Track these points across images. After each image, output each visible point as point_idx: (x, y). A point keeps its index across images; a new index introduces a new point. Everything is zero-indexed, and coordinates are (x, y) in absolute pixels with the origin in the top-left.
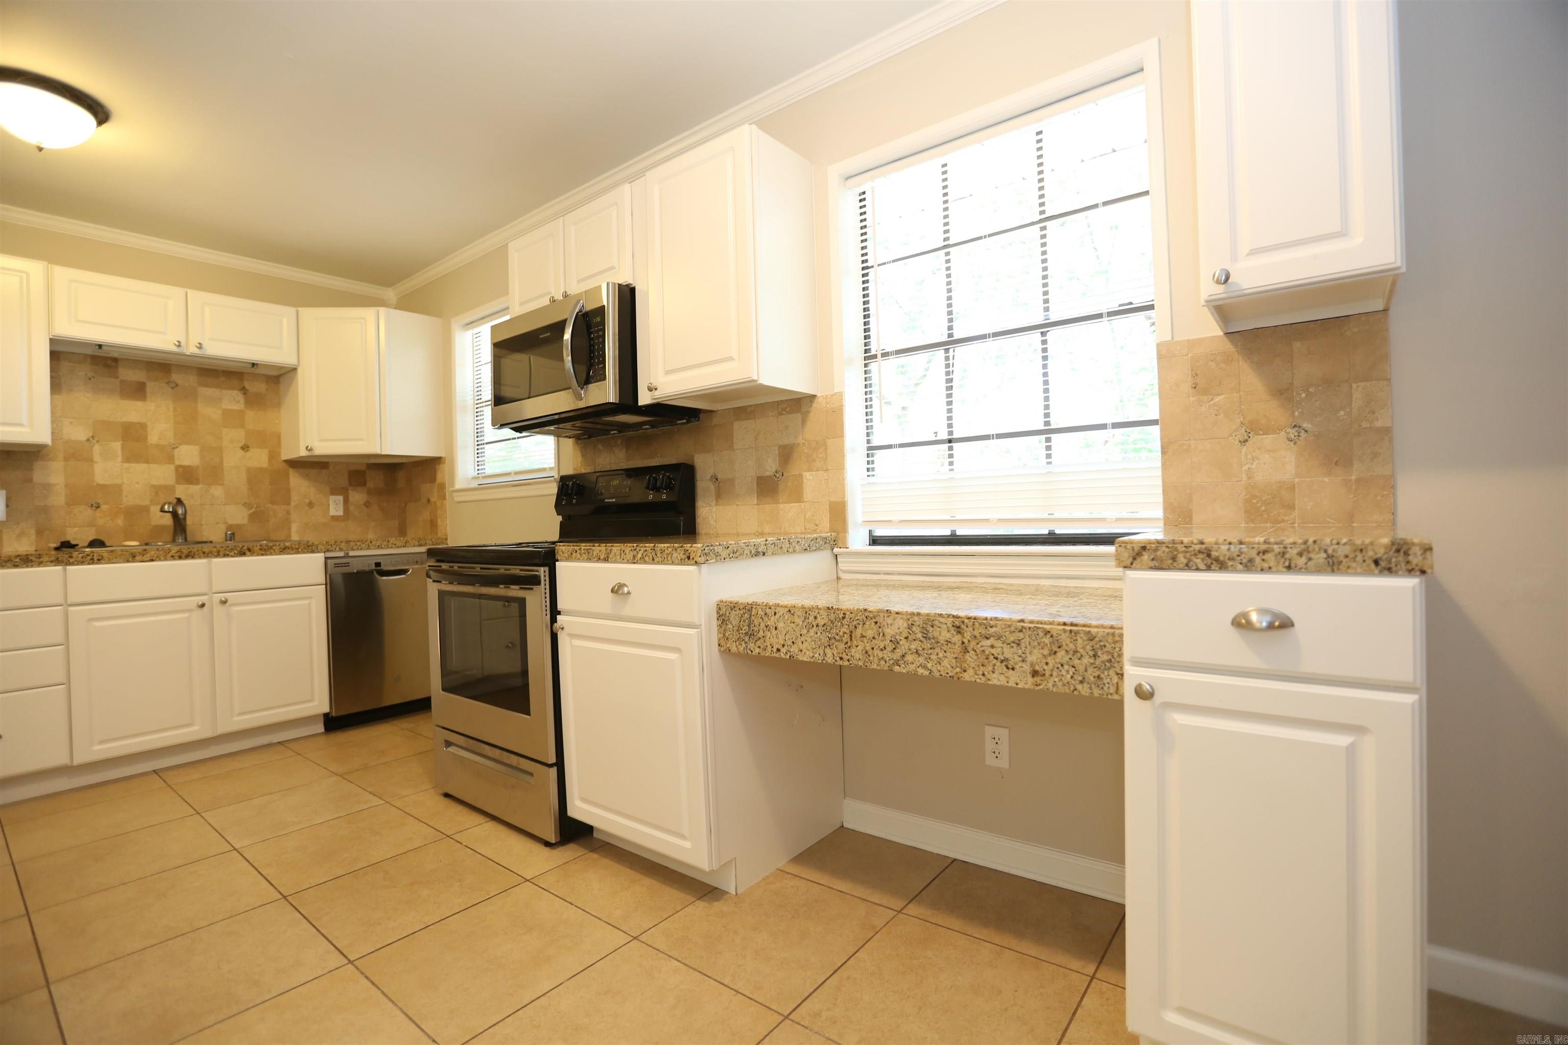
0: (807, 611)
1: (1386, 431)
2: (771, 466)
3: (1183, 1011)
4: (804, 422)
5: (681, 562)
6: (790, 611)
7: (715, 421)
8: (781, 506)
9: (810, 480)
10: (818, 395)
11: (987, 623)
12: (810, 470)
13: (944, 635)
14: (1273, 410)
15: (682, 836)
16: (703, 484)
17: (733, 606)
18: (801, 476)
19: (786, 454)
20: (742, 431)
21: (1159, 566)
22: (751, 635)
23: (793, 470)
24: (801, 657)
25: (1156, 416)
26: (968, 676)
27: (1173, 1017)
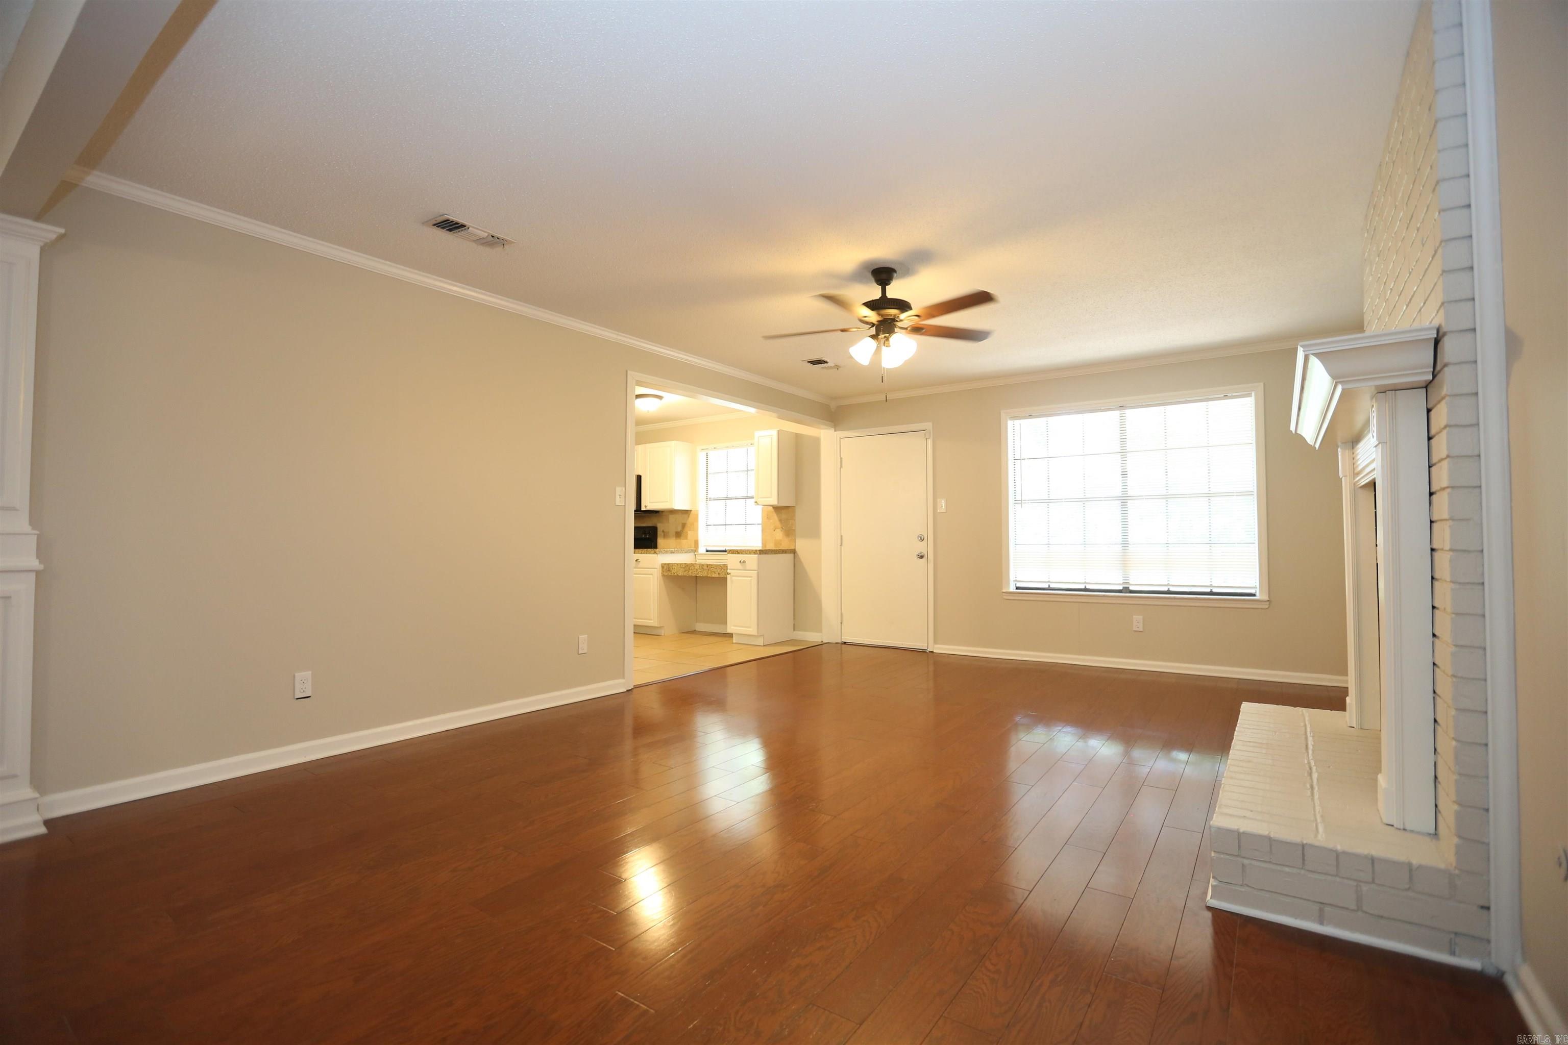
0: (681, 564)
1: (794, 530)
2: (679, 529)
3: (735, 626)
4: (689, 517)
5: (653, 554)
6: (677, 564)
7: (664, 513)
8: (682, 540)
9: (690, 534)
10: (693, 510)
11: (712, 565)
12: (690, 531)
13: (705, 567)
14: (778, 524)
15: (651, 620)
16: (660, 533)
17: (665, 564)
18: (687, 532)
19: (684, 525)
20: (672, 518)
21: (733, 553)
22: (669, 571)
23: (686, 529)
24: (680, 575)
25: (761, 523)
26: (709, 576)
27: (733, 627)
